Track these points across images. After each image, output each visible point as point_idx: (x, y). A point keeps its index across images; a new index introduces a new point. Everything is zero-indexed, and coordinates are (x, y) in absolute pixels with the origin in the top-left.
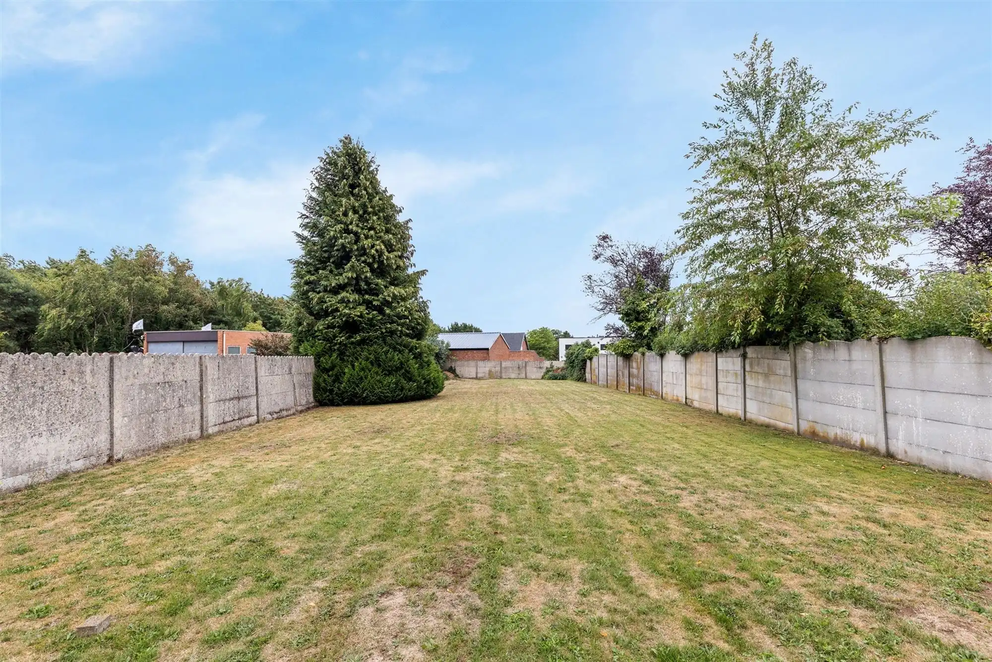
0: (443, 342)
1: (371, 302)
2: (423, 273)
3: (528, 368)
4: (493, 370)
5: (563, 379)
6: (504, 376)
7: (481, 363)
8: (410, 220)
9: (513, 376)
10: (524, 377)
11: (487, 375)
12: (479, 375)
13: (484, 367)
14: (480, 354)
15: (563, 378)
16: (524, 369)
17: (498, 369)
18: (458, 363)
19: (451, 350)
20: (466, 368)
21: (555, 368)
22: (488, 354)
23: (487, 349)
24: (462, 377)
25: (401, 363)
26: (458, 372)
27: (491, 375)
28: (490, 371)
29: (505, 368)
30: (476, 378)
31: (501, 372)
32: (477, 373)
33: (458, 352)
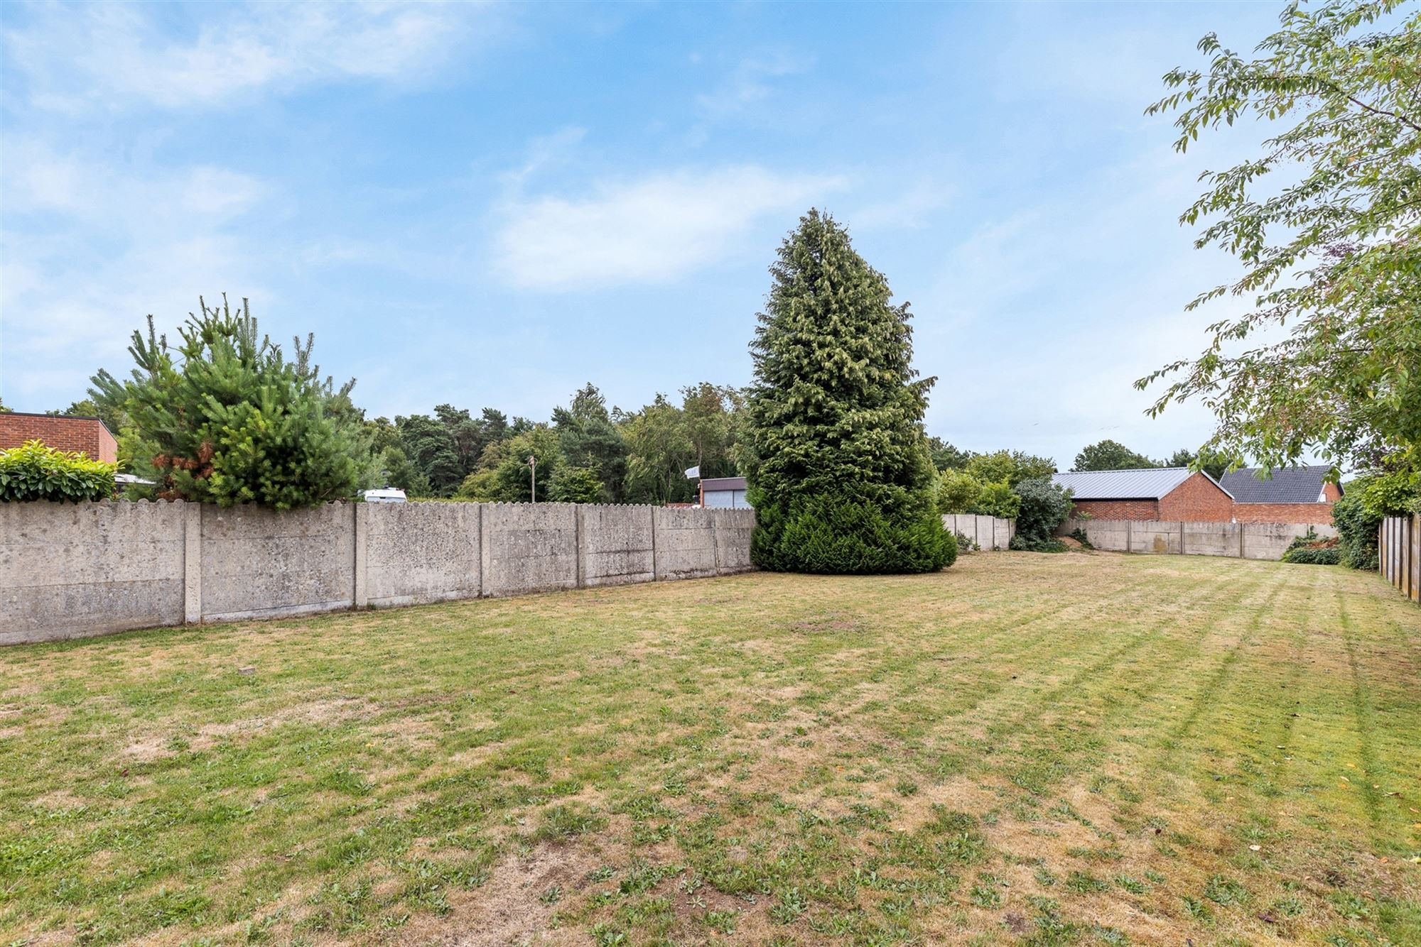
0: (1059, 488)
1: (824, 435)
2: (931, 381)
3: (1246, 537)
4: (1164, 537)
5: (1329, 563)
6: (1188, 549)
7: (1137, 526)
8: (908, 304)
9: (1209, 550)
10: (1238, 554)
11: (1151, 548)
12: (1134, 547)
13: (1144, 533)
14: (1140, 508)
15: (1331, 560)
16: (1237, 539)
17: (1175, 536)
18: (1091, 523)
19: (1075, 500)
20: (1108, 533)
21: (1319, 538)
22: (1156, 508)
23: (1155, 500)
24: (1099, 549)
25: (861, 519)
26: (1091, 537)
27: (1159, 548)
28: (1157, 541)
29: (1192, 535)
30: (1128, 551)
31: (1182, 543)
32: (1129, 542)
33: (1094, 504)
